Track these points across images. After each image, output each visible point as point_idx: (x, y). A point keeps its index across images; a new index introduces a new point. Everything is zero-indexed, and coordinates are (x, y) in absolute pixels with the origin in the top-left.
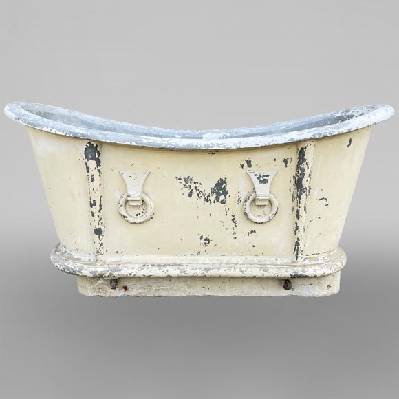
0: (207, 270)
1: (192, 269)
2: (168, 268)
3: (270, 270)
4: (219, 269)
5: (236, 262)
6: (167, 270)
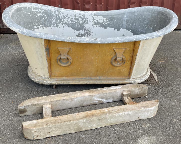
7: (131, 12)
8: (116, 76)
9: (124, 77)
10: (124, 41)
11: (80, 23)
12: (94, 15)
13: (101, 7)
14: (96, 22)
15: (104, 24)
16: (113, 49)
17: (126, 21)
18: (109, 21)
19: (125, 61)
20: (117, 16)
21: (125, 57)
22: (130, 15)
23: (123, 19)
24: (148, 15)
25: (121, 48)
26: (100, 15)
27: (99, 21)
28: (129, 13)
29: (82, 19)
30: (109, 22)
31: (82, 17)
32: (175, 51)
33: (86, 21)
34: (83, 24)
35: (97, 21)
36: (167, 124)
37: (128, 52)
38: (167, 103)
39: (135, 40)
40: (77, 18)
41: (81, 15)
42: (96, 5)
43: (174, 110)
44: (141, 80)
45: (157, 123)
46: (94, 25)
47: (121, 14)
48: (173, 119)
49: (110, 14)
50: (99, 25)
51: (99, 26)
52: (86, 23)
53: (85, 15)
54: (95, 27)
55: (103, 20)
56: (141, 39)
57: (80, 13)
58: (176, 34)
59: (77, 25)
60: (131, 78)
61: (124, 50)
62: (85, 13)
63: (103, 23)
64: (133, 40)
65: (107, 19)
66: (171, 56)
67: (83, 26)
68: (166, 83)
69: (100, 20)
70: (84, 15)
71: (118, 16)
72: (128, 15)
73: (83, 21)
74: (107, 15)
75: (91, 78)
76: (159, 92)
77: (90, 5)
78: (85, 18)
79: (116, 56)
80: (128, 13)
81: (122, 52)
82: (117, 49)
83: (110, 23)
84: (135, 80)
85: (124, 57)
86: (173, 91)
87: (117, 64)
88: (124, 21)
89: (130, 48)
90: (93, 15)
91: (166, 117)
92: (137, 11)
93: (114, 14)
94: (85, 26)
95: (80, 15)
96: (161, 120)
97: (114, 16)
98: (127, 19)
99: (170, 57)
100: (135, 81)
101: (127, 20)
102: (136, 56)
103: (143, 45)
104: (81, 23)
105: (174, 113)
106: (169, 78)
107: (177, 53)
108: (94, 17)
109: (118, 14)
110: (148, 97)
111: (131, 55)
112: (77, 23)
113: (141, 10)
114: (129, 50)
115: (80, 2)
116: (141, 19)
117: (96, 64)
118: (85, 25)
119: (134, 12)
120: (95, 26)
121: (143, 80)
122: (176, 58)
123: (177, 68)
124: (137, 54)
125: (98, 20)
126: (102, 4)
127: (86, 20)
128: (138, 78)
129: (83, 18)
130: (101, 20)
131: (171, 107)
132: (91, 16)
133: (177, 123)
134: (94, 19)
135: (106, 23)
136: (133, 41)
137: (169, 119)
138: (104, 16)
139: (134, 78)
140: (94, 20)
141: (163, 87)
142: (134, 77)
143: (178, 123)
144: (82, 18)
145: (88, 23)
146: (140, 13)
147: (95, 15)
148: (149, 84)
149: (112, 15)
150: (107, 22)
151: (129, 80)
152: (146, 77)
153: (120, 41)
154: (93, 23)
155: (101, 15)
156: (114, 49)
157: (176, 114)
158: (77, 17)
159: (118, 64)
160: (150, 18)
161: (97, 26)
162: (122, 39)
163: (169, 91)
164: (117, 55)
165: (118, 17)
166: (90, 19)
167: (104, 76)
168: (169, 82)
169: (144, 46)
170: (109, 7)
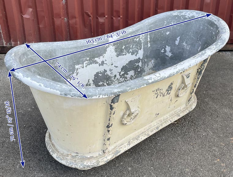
0: (157, 128)
1: (152, 132)
2: (141, 138)
3: (181, 115)
4: (162, 125)
5: (167, 118)
6: (141, 139)
13: (119, 20)
32: (212, 79)
36: (176, 174)
38: (183, 147)
42: (113, 18)
43: (190, 157)
45: (163, 172)
48: (186, 169)
58: (218, 56)
66: (204, 87)
68: (189, 122)
76: (176, 133)
77: (105, 18)
86: (194, 132)
91: (177, 166)
96: (170, 169)
99: (202, 88)
105: (189, 161)
106: (194, 115)
107: (213, 83)
110: (160, 140)
115: (91, 14)
122: (210, 89)
123: (207, 103)
126: (120, 17)
131: (187, 153)
133: (189, 174)
137: (181, 168)
141: (184, 127)
143: (191, 173)
157: (190, 162)
163: (190, 133)
168: (192, 121)
170: (129, 21)
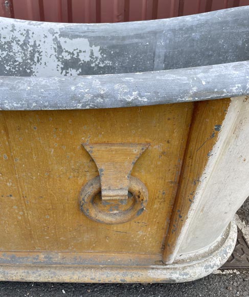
7: (181, 29)
8: (114, 252)
9: (143, 256)
10: (130, 99)
11: (16, 61)
12: (60, 36)
14: (69, 57)
15: (96, 68)
16: (83, 147)
17: (162, 58)
18: (111, 57)
19: (144, 204)
20: (136, 40)
21: (146, 184)
22: (177, 40)
23: (154, 54)
24: (238, 34)
25: (123, 144)
26: (80, 37)
27: (78, 55)
28: (174, 31)
29: (21, 46)
30: (110, 60)
31: (22, 39)
33: (37, 55)
34: (26, 65)
35: (72, 58)
37: (159, 163)
39: (195, 94)
40: (5, 43)
41: (16, 34)
44: (207, 267)
46: (62, 69)
47: (149, 32)
49: (114, 34)
50: (80, 70)
51: (78, 72)
52: (36, 60)
53: (30, 33)
54: (65, 75)
55: (92, 53)
56: (234, 90)
57: (13, 26)
59: (8, 68)
60: (172, 261)
61: (136, 151)
62: (29, 27)
63: (91, 61)
64: (186, 92)
65: (102, 51)
67: (28, 71)
69: (80, 51)
70: (28, 31)
71: (140, 41)
72: (170, 40)
73: (25, 55)
74: (104, 37)
75: (13, 257)
78: (32, 43)
79: (100, 180)
80: (170, 30)
81: (126, 164)
82: (103, 148)
83: (114, 63)
84: (184, 268)
85: (136, 187)
87: (110, 215)
88: (157, 60)
89: (168, 142)
90: (57, 35)
92: (200, 25)
93: (125, 34)
94: (33, 70)
95: (12, 31)
97: (127, 42)
98: (166, 53)
100: (186, 274)
101: (166, 56)
102: (196, 182)
103: (237, 129)
104: (20, 60)
108: (62, 40)
109: (140, 32)
111: (171, 177)
112: (7, 61)
113: (214, 21)
114: (163, 153)
116: (211, 53)
117: (17, 214)
118: (33, 66)
119: (191, 29)
120: (67, 73)
121: (215, 265)
124: (199, 175)
125: (73, 54)
127: (34, 50)
128: (196, 258)
129: (25, 44)
130: (84, 52)
132: (51, 37)
134: (60, 49)
135: (99, 63)
136: (187, 99)
138: (93, 41)
139: (183, 261)
140: (62, 51)
142: (182, 257)
144: (21, 43)
145: (42, 61)
146: (210, 31)
147: (63, 35)
148: (231, 272)
149: (118, 38)
150: (103, 62)
151: (162, 267)
152: (226, 253)
153: (102, 96)
154: (60, 63)
155: (84, 37)
156: (88, 149)
158: (6, 40)
159: (115, 212)
160: (243, 44)
161: (73, 72)
162: (116, 86)
164: (103, 178)
165: (137, 43)
166: (47, 48)
167: (67, 250)
169: (237, 137)
